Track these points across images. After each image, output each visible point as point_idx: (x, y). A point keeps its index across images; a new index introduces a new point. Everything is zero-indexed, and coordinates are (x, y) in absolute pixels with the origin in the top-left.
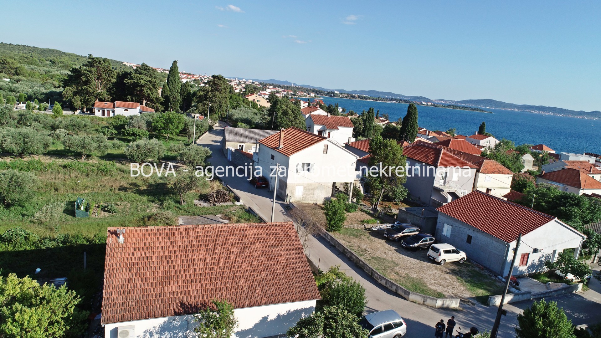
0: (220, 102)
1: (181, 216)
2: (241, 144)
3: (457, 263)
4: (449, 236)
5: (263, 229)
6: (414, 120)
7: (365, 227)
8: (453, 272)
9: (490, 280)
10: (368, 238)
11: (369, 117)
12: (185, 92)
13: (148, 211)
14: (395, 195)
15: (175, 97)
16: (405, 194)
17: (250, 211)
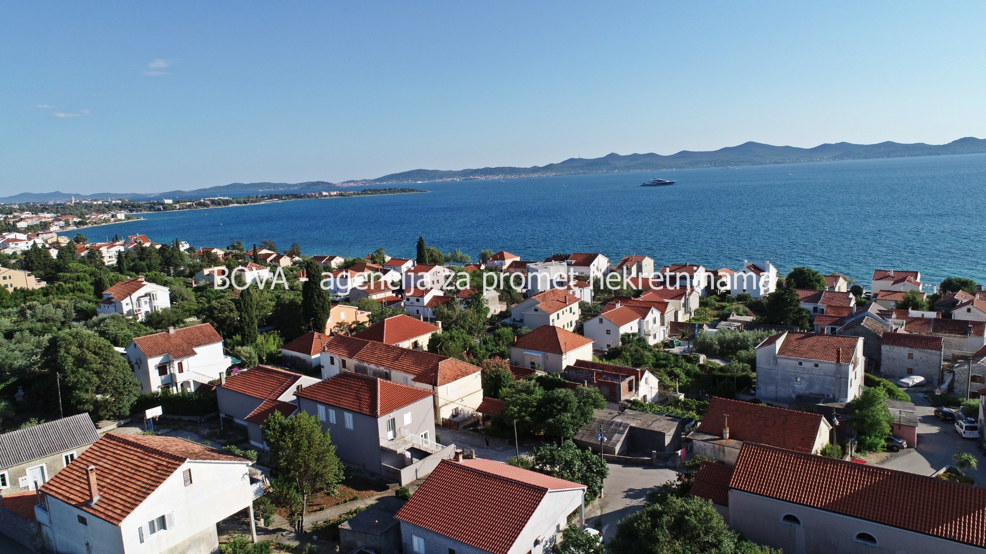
4: (423, 552)
11: (245, 303)
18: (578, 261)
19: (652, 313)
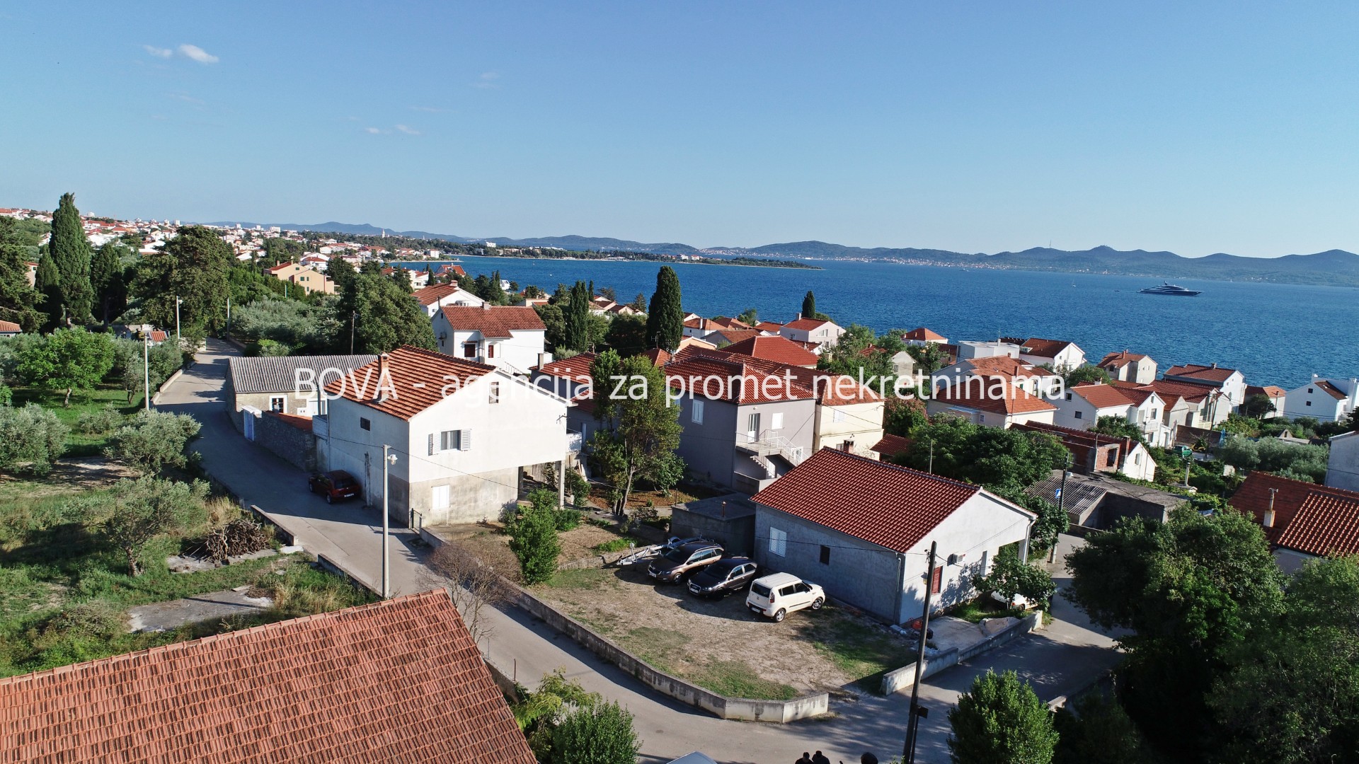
0: (206, 293)
1: (137, 608)
2: (277, 396)
3: (807, 612)
4: (782, 552)
5: (372, 620)
6: (673, 301)
7: (604, 562)
8: (807, 634)
9: (878, 637)
10: (614, 586)
11: (576, 302)
13: (36, 607)
14: (659, 477)
15: (75, 286)
16: (680, 470)
17: (323, 566)
18: (1037, 349)
19: (1152, 401)
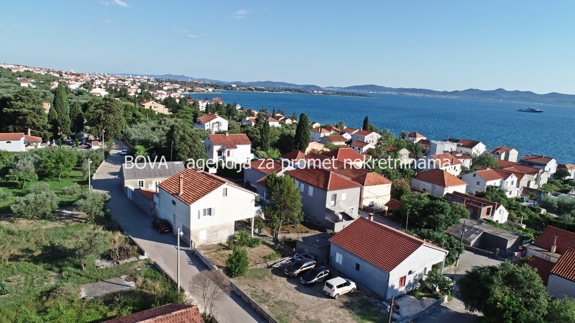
0: (115, 125)
1: (84, 286)
2: (141, 180)
3: (349, 294)
4: (341, 263)
6: (306, 128)
7: (268, 265)
8: (347, 306)
9: (376, 308)
10: (271, 278)
11: (265, 129)
12: (75, 113)
13: (46, 284)
14: (294, 220)
15: (64, 119)
16: (302, 217)
17: (155, 267)
18: (465, 144)
19: (512, 177)
